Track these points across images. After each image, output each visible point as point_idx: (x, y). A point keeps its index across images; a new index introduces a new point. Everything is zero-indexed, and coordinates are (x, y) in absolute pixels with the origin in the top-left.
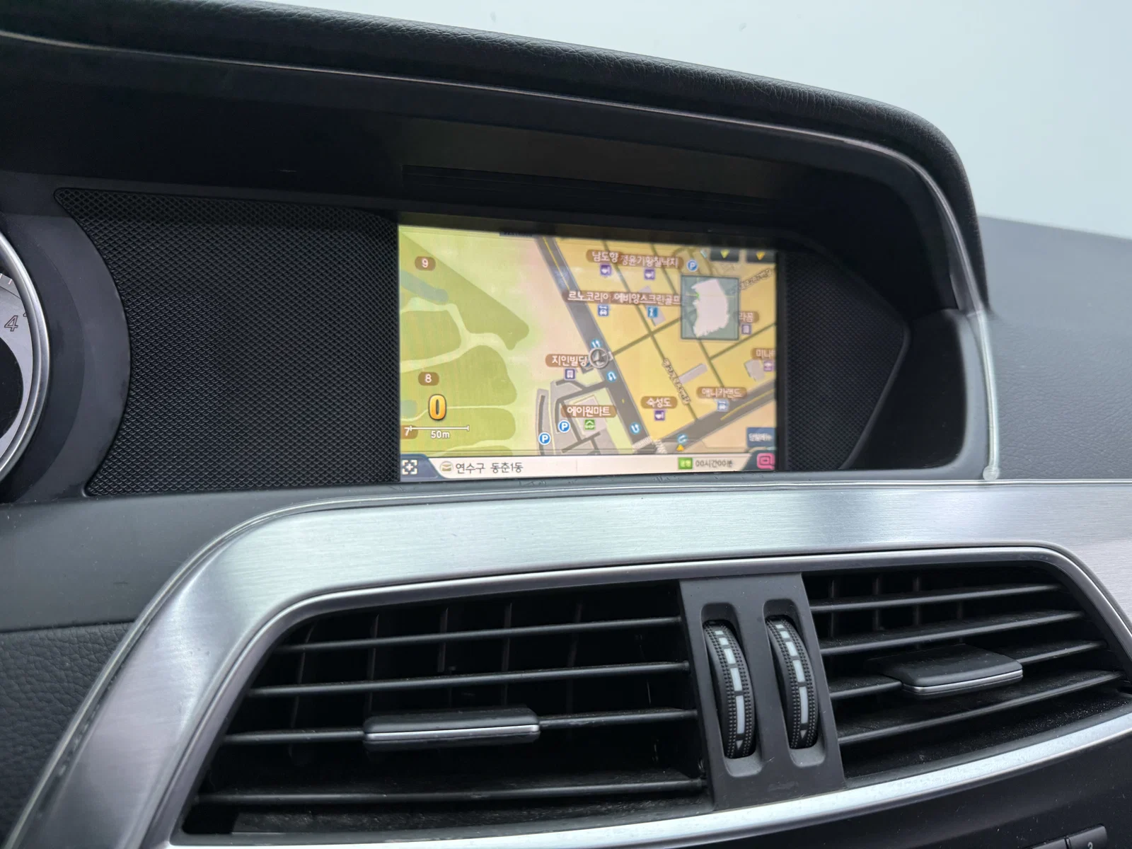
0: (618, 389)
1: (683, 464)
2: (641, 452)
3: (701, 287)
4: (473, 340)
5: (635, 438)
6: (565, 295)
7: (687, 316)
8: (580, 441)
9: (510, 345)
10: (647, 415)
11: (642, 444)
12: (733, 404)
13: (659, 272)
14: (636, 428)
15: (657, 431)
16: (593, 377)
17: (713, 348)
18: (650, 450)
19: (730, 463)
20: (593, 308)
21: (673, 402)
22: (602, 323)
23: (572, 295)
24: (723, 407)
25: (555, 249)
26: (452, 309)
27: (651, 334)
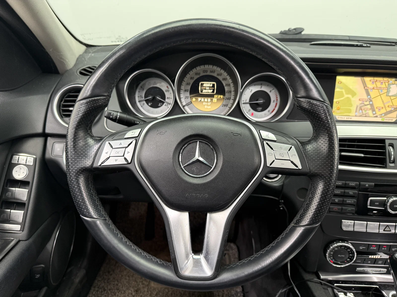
0: (372, 105)
1: (382, 119)
2: (374, 117)
3: (392, 86)
4: (346, 96)
5: (374, 114)
6: (364, 88)
7: (388, 92)
8: (363, 114)
9: (353, 97)
10: (377, 110)
11: (375, 115)
12: (395, 109)
13: (384, 83)
14: (374, 112)
15: (378, 113)
16: (368, 103)
17: (392, 98)
18: (377, 117)
19: (392, 120)
20: (369, 90)
21: (382, 108)
22: (371, 93)
23: (366, 88)
24: (393, 109)
25: (364, 80)
26: (343, 90)
27: (380, 95)
